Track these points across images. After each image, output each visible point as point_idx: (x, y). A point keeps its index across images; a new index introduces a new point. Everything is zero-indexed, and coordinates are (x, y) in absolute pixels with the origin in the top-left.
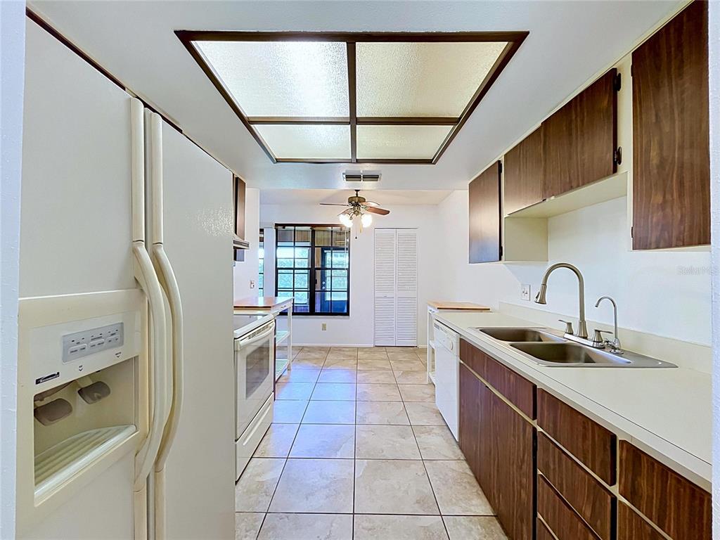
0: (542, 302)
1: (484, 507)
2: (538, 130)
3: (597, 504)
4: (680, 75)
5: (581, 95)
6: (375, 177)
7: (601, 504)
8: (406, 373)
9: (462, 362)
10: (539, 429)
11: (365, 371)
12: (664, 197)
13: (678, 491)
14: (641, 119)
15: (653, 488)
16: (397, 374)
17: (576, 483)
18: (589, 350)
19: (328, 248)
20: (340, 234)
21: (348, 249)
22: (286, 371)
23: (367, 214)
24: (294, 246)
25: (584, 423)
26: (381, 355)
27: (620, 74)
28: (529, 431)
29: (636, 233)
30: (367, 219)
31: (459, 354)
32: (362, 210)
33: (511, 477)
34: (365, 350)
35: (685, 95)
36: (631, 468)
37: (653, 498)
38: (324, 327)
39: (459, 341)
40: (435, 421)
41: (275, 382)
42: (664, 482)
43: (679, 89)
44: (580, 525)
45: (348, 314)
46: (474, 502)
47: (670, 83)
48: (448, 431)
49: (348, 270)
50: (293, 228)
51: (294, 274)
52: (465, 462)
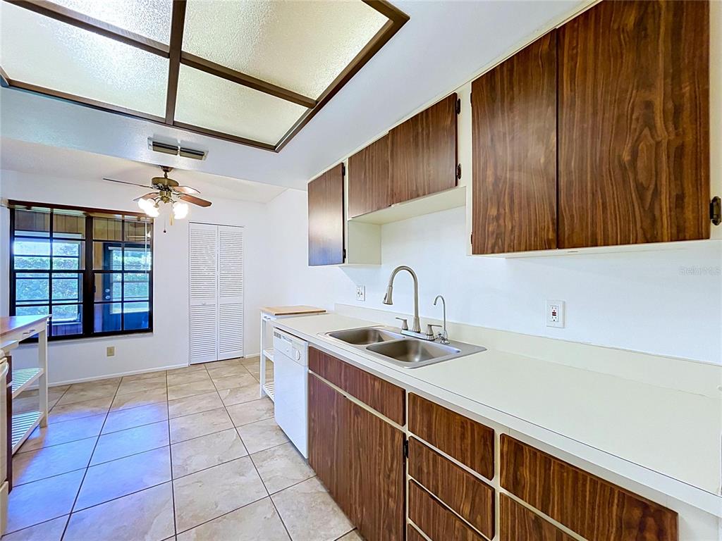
0: (390, 303)
1: (342, 525)
2: (385, 138)
3: (477, 500)
4: (511, 109)
5: (427, 110)
6: (199, 154)
7: (481, 499)
8: (235, 391)
9: (310, 372)
10: (409, 434)
11: (179, 401)
12: (498, 210)
13: (562, 475)
14: (479, 141)
15: (535, 476)
16: (223, 394)
17: (454, 482)
18: (427, 344)
19: (117, 244)
20: (135, 225)
21: (150, 247)
22: (38, 430)
23: (180, 202)
24: (51, 238)
25: (462, 423)
26: (201, 374)
27: (459, 100)
28: (398, 438)
29: (475, 240)
30: (181, 210)
31: (307, 364)
32: (173, 197)
33: (377, 488)
34: (177, 372)
35: (515, 126)
36: (513, 461)
37: (536, 485)
38: (111, 352)
39: (307, 349)
40: (276, 440)
41: (11, 456)
42: (547, 469)
43: (510, 121)
44: (458, 523)
45: (150, 330)
46: (332, 524)
47: (503, 114)
48: (292, 448)
49: (151, 273)
50: (48, 210)
51: (50, 279)
52: (315, 479)
